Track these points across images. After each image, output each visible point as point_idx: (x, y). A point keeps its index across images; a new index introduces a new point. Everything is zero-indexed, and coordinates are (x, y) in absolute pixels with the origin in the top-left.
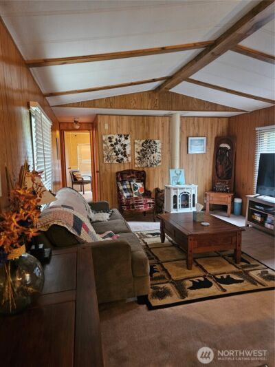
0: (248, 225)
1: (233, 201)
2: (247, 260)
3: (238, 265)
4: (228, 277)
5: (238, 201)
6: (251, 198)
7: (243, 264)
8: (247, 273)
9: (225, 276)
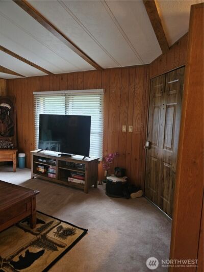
0: (33, 177)
1: (17, 156)
2: (42, 219)
3: (34, 230)
4: (27, 252)
5: (22, 155)
6: (35, 153)
7: (39, 226)
8: (44, 237)
9: (23, 254)
